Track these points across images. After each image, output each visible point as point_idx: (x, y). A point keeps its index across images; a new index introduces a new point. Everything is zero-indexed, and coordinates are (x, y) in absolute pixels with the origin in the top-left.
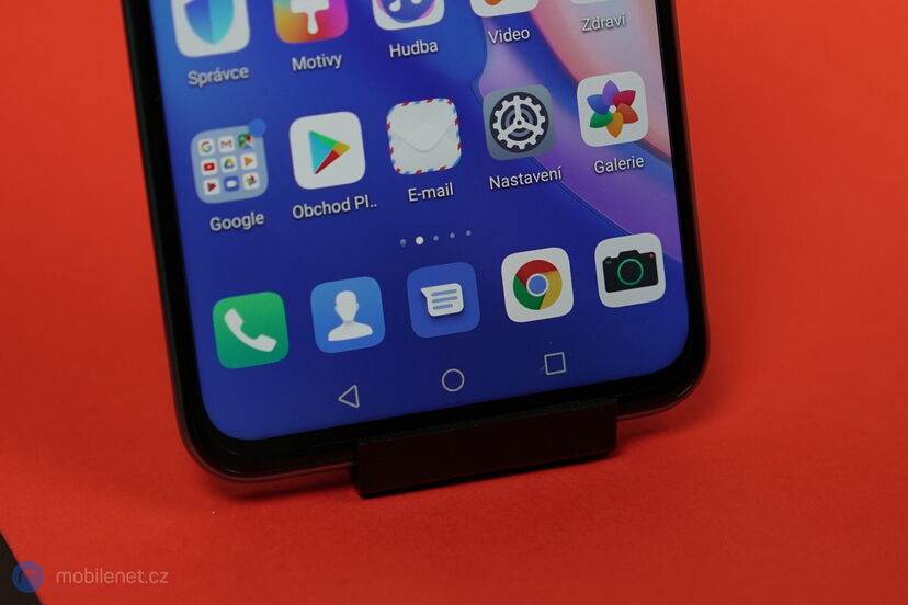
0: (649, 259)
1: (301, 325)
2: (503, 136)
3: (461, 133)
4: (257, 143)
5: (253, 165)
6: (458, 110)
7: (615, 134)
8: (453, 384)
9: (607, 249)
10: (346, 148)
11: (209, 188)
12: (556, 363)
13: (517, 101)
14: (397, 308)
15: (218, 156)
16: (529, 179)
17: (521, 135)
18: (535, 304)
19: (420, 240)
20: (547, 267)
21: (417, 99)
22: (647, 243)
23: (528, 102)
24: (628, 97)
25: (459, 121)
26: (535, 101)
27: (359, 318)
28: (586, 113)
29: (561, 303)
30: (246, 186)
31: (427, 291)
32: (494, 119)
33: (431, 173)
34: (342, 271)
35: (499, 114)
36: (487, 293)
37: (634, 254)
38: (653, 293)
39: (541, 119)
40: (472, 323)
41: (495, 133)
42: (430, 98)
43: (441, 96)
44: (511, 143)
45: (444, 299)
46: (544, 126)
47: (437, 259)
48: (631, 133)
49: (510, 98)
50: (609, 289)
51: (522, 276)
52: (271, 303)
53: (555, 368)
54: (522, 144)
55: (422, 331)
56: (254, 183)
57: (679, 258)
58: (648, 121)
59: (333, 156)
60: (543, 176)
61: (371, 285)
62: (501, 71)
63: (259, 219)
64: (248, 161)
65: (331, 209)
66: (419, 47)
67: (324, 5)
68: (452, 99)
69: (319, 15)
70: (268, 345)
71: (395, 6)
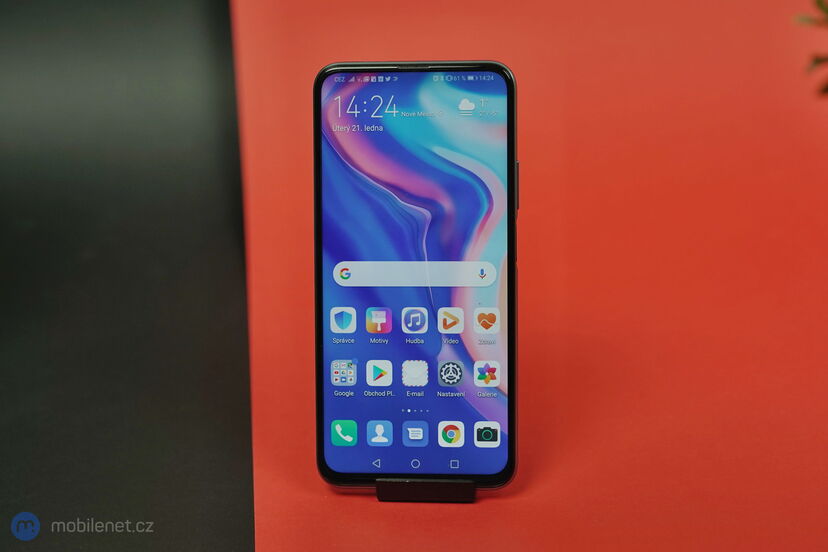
0: (495, 432)
1: (362, 434)
2: (444, 378)
3: (429, 374)
4: (354, 367)
5: (352, 374)
6: (429, 366)
7: (487, 382)
8: (416, 465)
9: (479, 425)
10: (386, 373)
11: (336, 380)
12: (455, 464)
13: (451, 366)
14: (398, 433)
15: (340, 369)
16: (452, 395)
17: (451, 378)
18: (450, 441)
19: (409, 411)
20: (456, 428)
21: (414, 359)
22: (494, 425)
23: (455, 366)
24: (493, 370)
25: (429, 370)
26: (458, 367)
27: (383, 435)
28: (477, 374)
29: (459, 442)
30: (349, 381)
31: (409, 430)
32: (441, 371)
33: (416, 387)
34: (380, 417)
35: (444, 369)
36: (432, 434)
37: (489, 428)
38: (495, 444)
39: (459, 374)
40: (425, 444)
41: (442, 376)
42: (419, 360)
43: (423, 360)
44: (447, 381)
45: (416, 433)
46: (460, 376)
47: (415, 418)
48: (493, 384)
49: (448, 364)
50: (478, 440)
51: (446, 429)
52: (352, 424)
53: (454, 466)
54: (451, 382)
55: (406, 443)
56: (352, 380)
57: (507, 433)
58: (501, 380)
59: (381, 376)
60: (458, 394)
61: (389, 424)
62: (446, 354)
63: (352, 394)
64: (350, 373)
65: (378, 394)
66: (417, 341)
67: (384, 321)
68: (427, 362)
69: (382, 324)
70: (349, 439)
71: (410, 325)
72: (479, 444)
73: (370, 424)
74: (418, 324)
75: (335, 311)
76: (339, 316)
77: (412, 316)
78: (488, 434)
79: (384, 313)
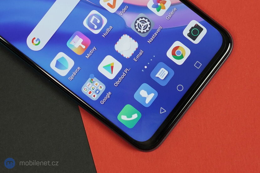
0: (197, 26)
1: (139, 106)
2: (142, 31)
3: (133, 38)
4: (95, 79)
5: (98, 84)
6: (128, 34)
7: (164, 8)
8: (181, 89)
9: (186, 32)
10: (113, 63)
11: (94, 97)
12: (198, 65)
13: (138, 22)
14: (154, 84)
15: (90, 89)
16: (156, 34)
17: (145, 27)
18: (182, 57)
19: (146, 67)
20: (177, 48)
21: (118, 40)
22: (193, 23)
23: (140, 19)
25: (130, 37)
26: (142, 18)
27: (149, 94)
28: (154, 10)
29: (187, 52)
30: (101, 89)
31: (157, 76)
32: (137, 30)
33: (135, 52)
35: (137, 27)
36: (170, 64)
37: (192, 28)
38: (204, 31)
39: (146, 20)
40: (173, 73)
41: (140, 32)
42: (120, 38)
43: (122, 35)
44: (145, 31)
45: (162, 74)
46: (149, 21)
47: (153, 67)
48: (168, 5)
49: (136, 22)
50: (194, 40)
51: (173, 54)
52: (128, 108)
54: (148, 29)
55: (164, 84)
56: (102, 87)
57: (203, 20)
59: (112, 67)
60: (158, 31)
61: (145, 85)
62: (129, 19)
63: (110, 93)
64: (96, 84)
65: (122, 78)
66: (108, 30)
67: (81, 40)
68: (125, 34)
69: (82, 43)
70: (136, 116)
71: (96, 27)
72: (197, 41)
73: (136, 96)
74: (99, 21)
75: (53, 65)
76: (58, 64)
77: (91, 21)
78: (195, 32)
79: (77, 37)
